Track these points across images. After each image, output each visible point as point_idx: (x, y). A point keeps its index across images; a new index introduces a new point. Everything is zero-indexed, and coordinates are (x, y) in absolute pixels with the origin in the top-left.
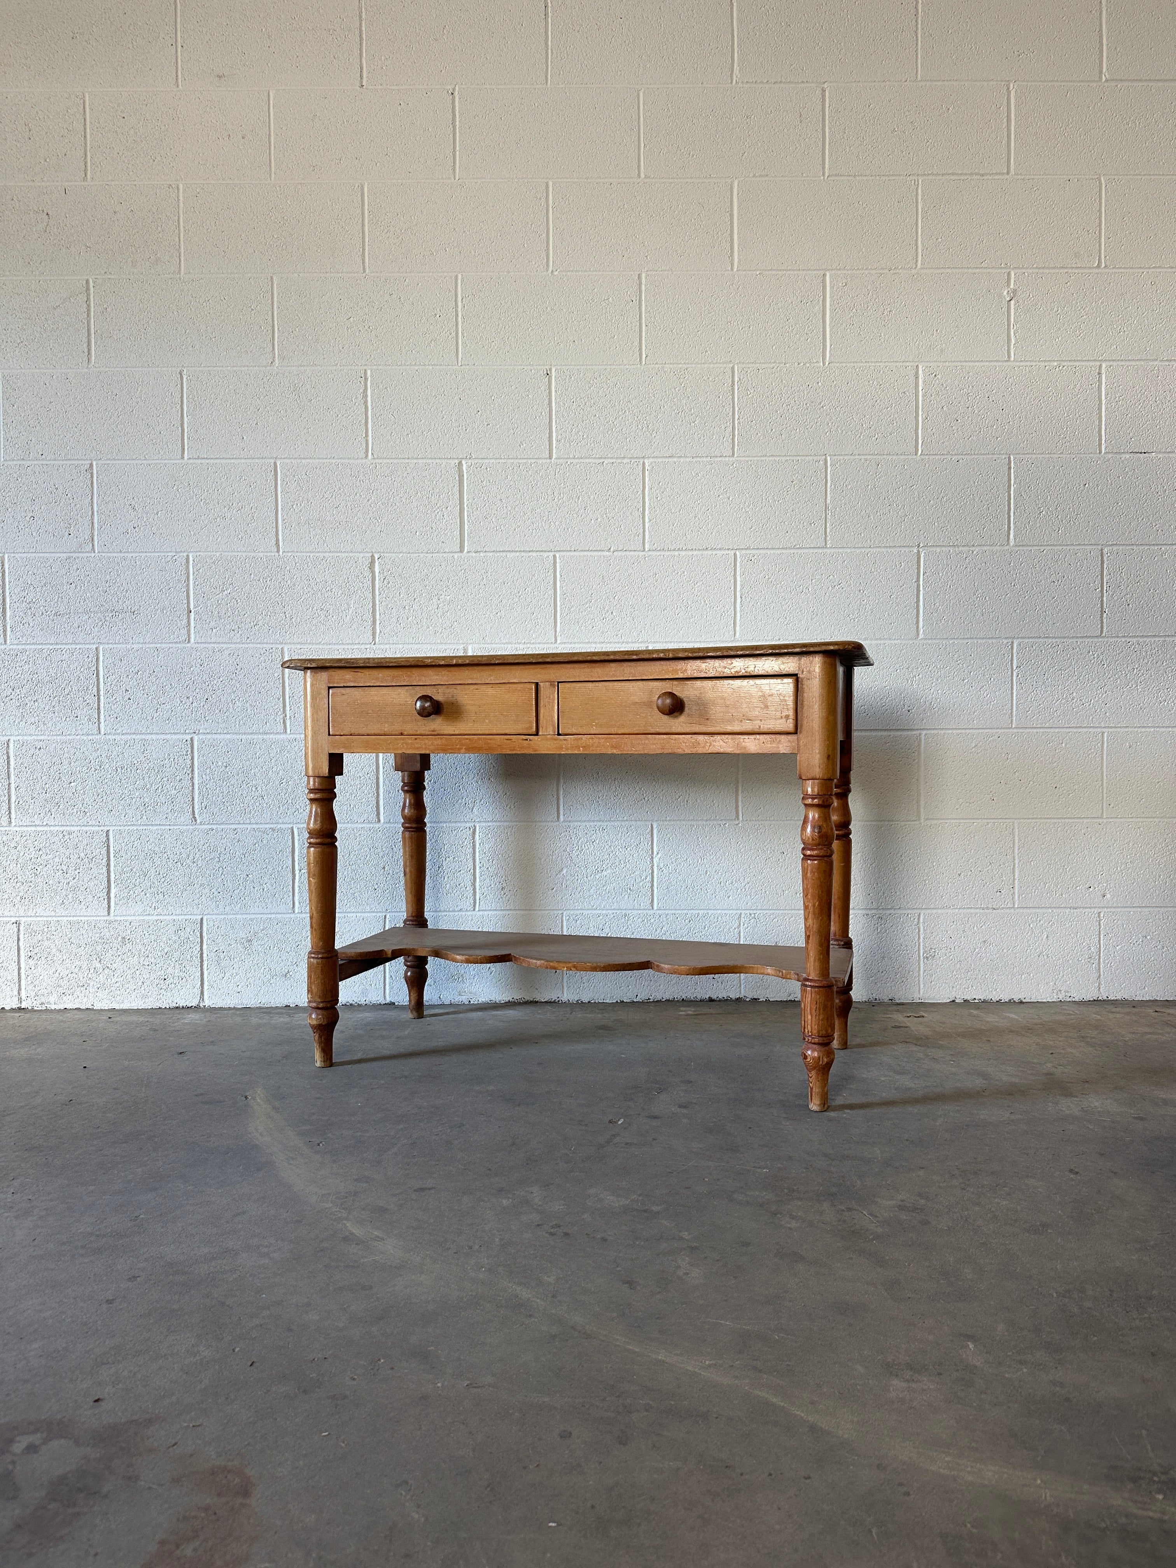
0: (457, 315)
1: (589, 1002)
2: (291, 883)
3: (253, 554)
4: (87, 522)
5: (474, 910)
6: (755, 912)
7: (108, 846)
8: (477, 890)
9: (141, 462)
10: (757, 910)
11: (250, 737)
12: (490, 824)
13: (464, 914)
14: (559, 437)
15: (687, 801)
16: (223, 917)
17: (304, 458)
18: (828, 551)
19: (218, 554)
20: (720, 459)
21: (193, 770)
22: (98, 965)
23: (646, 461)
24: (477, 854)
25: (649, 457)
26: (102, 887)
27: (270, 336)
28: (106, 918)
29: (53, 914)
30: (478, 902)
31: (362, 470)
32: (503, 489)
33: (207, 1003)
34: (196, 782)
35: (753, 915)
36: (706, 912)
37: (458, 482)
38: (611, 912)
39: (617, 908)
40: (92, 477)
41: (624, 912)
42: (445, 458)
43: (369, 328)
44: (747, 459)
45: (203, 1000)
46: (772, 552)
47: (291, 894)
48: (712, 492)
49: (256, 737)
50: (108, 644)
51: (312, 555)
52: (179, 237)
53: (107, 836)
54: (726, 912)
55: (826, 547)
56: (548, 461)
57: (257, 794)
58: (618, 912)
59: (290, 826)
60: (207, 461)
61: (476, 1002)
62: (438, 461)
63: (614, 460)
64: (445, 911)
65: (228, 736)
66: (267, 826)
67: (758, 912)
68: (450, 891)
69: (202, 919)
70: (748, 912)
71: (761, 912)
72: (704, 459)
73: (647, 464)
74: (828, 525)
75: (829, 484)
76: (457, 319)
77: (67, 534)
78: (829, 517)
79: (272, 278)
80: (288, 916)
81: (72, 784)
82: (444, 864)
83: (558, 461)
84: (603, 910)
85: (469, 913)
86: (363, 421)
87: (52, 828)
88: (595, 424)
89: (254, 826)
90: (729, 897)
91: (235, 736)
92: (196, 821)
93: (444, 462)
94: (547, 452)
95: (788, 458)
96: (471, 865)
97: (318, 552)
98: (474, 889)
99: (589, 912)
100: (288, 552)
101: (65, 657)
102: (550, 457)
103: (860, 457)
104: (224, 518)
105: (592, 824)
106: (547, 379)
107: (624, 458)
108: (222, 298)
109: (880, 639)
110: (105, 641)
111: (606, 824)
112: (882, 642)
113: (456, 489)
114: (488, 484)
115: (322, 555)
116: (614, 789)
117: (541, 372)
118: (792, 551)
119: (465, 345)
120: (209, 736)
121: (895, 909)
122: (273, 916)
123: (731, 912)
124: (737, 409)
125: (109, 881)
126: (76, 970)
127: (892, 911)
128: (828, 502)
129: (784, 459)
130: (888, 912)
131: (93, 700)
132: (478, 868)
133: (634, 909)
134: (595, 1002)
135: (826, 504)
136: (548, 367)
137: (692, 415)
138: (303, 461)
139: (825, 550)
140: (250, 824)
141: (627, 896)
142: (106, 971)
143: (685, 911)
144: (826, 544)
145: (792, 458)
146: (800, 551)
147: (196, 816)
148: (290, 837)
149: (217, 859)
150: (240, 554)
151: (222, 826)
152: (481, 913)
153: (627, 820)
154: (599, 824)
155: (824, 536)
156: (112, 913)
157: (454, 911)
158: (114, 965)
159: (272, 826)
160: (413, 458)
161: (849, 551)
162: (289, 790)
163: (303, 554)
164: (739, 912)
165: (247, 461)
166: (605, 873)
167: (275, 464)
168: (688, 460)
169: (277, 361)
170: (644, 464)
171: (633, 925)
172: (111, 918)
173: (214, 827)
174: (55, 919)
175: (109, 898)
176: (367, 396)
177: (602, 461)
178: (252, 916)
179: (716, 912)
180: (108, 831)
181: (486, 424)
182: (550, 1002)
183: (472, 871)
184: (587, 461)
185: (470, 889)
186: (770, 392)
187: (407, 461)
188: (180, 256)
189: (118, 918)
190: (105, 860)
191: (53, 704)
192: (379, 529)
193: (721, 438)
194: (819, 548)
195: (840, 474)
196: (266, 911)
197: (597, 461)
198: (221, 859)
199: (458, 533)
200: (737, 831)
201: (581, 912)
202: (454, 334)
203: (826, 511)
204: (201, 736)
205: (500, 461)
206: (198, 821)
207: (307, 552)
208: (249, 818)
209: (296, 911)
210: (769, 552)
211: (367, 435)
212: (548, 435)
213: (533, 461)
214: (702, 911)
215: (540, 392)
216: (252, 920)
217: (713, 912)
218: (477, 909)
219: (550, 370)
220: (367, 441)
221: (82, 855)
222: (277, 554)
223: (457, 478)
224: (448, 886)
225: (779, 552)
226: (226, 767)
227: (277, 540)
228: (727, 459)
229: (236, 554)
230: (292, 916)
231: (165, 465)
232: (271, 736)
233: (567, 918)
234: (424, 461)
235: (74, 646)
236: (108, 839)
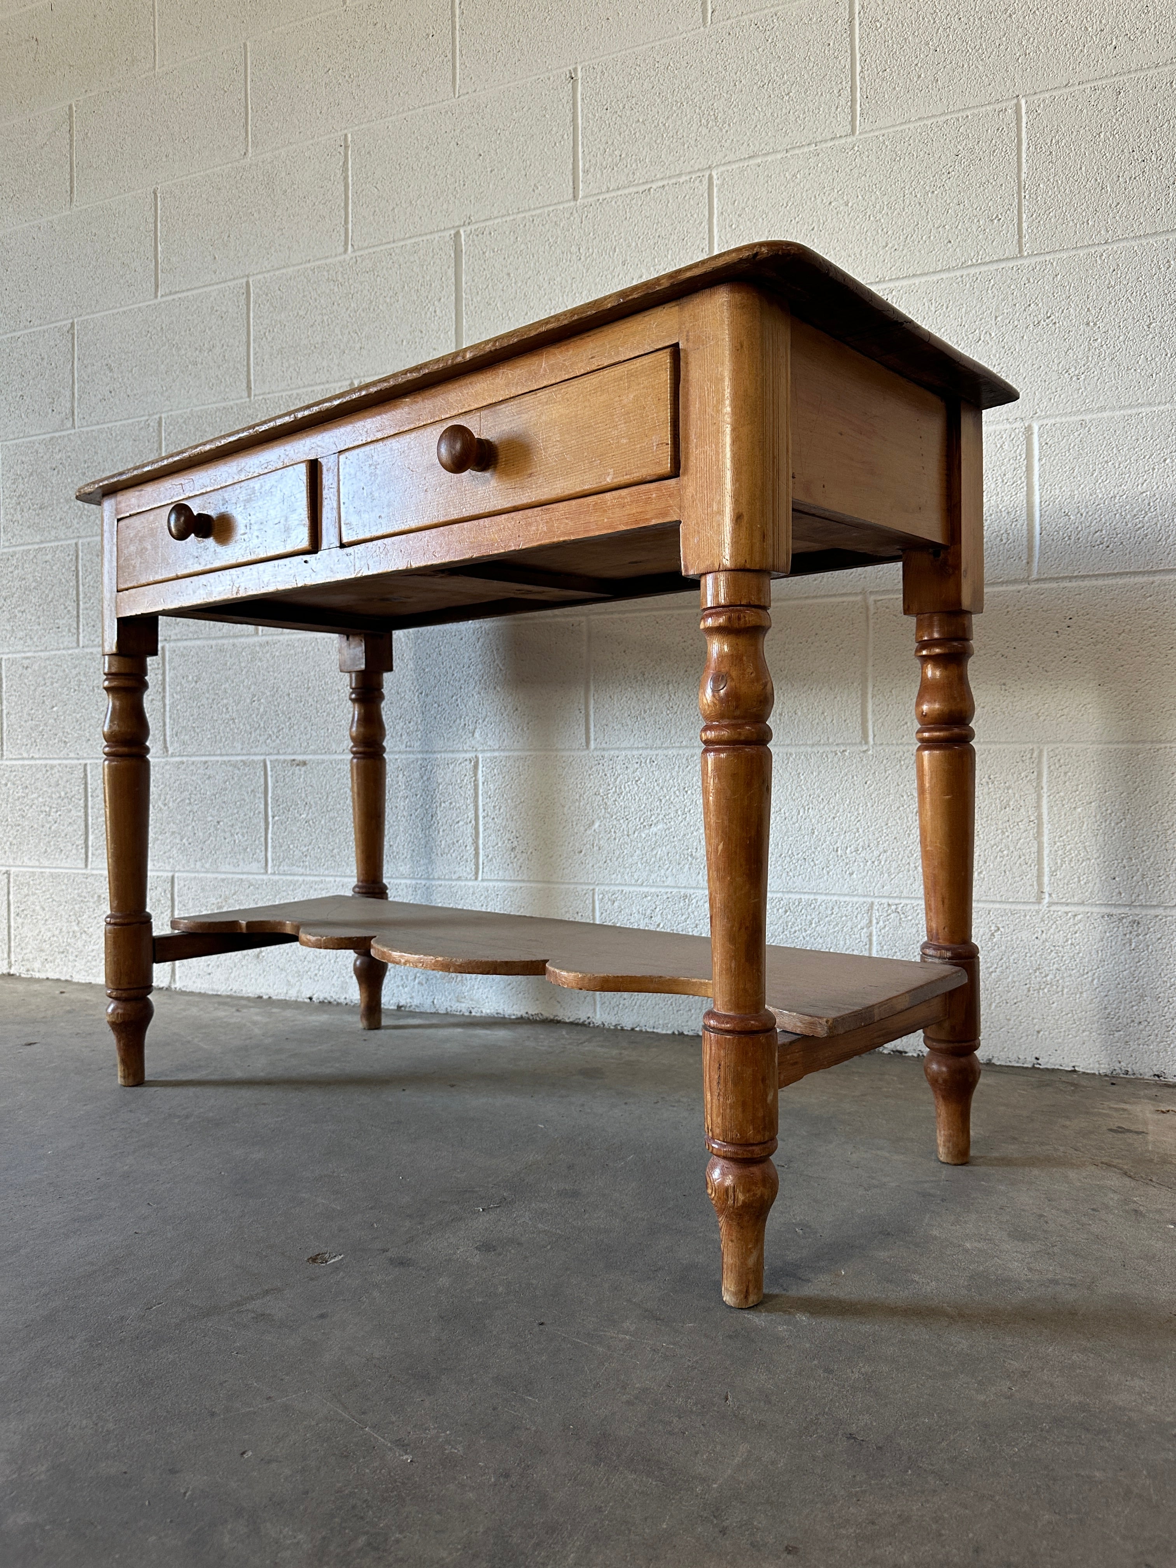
0: (454, 28)
1: (633, 1029)
2: (263, 834)
3: (224, 404)
4: (68, 393)
5: (476, 879)
6: (897, 901)
7: (86, 784)
8: (481, 851)
9: (116, 311)
10: (900, 898)
11: (220, 642)
12: (496, 754)
13: (463, 884)
14: (587, 165)
15: (781, 714)
16: (193, 875)
17: (278, 269)
18: (1026, 262)
19: (188, 410)
20: (832, 143)
21: (164, 689)
22: (76, 928)
23: (714, 173)
24: (480, 798)
25: (717, 166)
26: (80, 833)
27: (243, 120)
28: (84, 871)
29: (37, 864)
30: (481, 867)
31: (341, 269)
32: (511, 258)
33: (178, 985)
34: (167, 702)
35: (893, 907)
36: (812, 897)
37: (453, 261)
38: (663, 890)
39: (673, 884)
40: (73, 338)
41: (683, 891)
42: (438, 231)
43: (350, 77)
44: (876, 133)
45: (174, 980)
46: (923, 279)
47: (263, 848)
48: (819, 201)
49: (225, 641)
50: (86, 537)
51: (284, 394)
52: (154, 25)
53: (85, 770)
54: (847, 899)
55: (1021, 256)
56: (572, 203)
57: (228, 716)
58: (675, 890)
59: (262, 758)
60: (180, 296)
61: (478, 1014)
62: (428, 237)
63: (665, 182)
64: (439, 879)
65: (198, 642)
66: (239, 758)
67: (904, 902)
68: (446, 851)
69: (173, 877)
70: (884, 901)
71: (908, 902)
72: (806, 149)
73: (715, 177)
74: (1024, 216)
75: (1024, 147)
76: (453, 34)
77: (50, 411)
78: (1025, 203)
79: (245, 45)
80: (261, 877)
81: (55, 709)
82: (438, 812)
83: (586, 201)
84: (651, 886)
85: (470, 883)
86: (343, 205)
87: (38, 762)
88: (638, 134)
89: (226, 758)
90: (851, 874)
91: (205, 642)
92: (167, 751)
93: (436, 236)
94: (571, 191)
95: (949, 117)
96: (471, 814)
97: (291, 389)
98: (477, 849)
99: (632, 889)
100: (259, 395)
101: (49, 557)
102: (575, 198)
103: (1081, 87)
104: (195, 364)
105: (635, 752)
106: (570, 85)
107: (680, 175)
108: (195, 87)
109: (1130, 406)
110: (83, 534)
111: (657, 752)
112: (1134, 411)
113: (451, 272)
114: (492, 254)
115: (295, 392)
116: (667, 698)
117: (563, 77)
118: (958, 273)
119: (463, 67)
120: (179, 644)
121: (1166, 908)
122: (244, 877)
123: (855, 899)
124: (858, 56)
125: (86, 826)
126: (57, 932)
127: (1160, 911)
128: (1024, 176)
129: (943, 118)
130: (1153, 912)
131: (71, 606)
132: (481, 818)
133: (698, 888)
134: (641, 1031)
135: (1019, 182)
136: (571, 68)
137: (784, 83)
138: (277, 273)
139: (1020, 262)
140: (221, 755)
141: (687, 866)
142: (84, 936)
143: (779, 895)
144: (1020, 251)
145: (956, 116)
146: (972, 271)
147: (168, 745)
148: (262, 773)
149: (187, 801)
150: (210, 406)
151: (193, 759)
152: (485, 884)
153: (686, 747)
154: (645, 753)
155: (1017, 237)
156: (89, 867)
157: (451, 879)
158: (91, 929)
159: (244, 758)
160: (399, 240)
161: (1065, 255)
162: (262, 710)
163: (276, 395)
164: (869, 900)
165: (219, 286)
166: (654, 829)
167: (248, 283)
168: (779, 156)
169: (250, 151)
170: (710, 177)
171: (696, 913)
172: (88, 871)
173: (185, 759)
174: (39, 870)
175: (87, 847)
176: (347, 169)
177: (647, 187)
178: (223, 876)
179: (829, 898)
180: (86, 765)
181: (489, 170)
182: (577, 1024)
183: (473, 822)
184: (627, 191)
185: (471, 849)
186: (914, 15)
187: (393, 245)
188: (155, 47)
189: (95, 872)
190: (82, 801)
191: (39, 613)
192: (358, 346)
193: (833, 109)
194: (1007, 259)
195: (1045, 124)
196: (237, 870)
197: (641, 189)
198: (192, 800)
199: (453, 332)
200: (865, 762)
201: (620, 888)
202: (450, 56)
203: (1019, 193)
204: (172, 644)
205: (508, 219)
206: (170, 752)
207: (280, 392)
208: (220, 748)
209: (269, 871)
210: (916, 281)
211: (346, 222)
212: (571, 166)
213: (551, 209)
214: (807, 897)
215: (560, 107)
216: (223, 880)
217: (824, 897)
218: (480, 878)
219: (575, 70)
220: (346, 230)
221: (63, 794)
222: (248, 400)
223: (453, 255)
224: (443, 842)
225: (935, 278)
226: (196, 682)
227: (249, 382)
228: (843, 141)
229: (206, 407)
230: (265, 877)
231: (139, 309)
232: (243, 640)
233: (601, 896)
234: (413, 241)
235: (56, 544)
236: (86, 775)
